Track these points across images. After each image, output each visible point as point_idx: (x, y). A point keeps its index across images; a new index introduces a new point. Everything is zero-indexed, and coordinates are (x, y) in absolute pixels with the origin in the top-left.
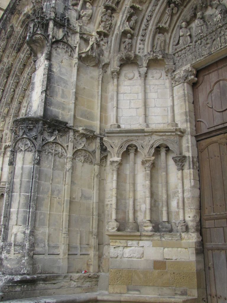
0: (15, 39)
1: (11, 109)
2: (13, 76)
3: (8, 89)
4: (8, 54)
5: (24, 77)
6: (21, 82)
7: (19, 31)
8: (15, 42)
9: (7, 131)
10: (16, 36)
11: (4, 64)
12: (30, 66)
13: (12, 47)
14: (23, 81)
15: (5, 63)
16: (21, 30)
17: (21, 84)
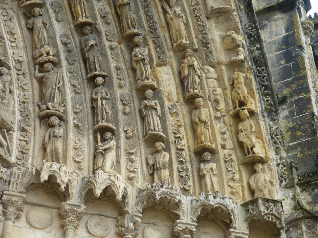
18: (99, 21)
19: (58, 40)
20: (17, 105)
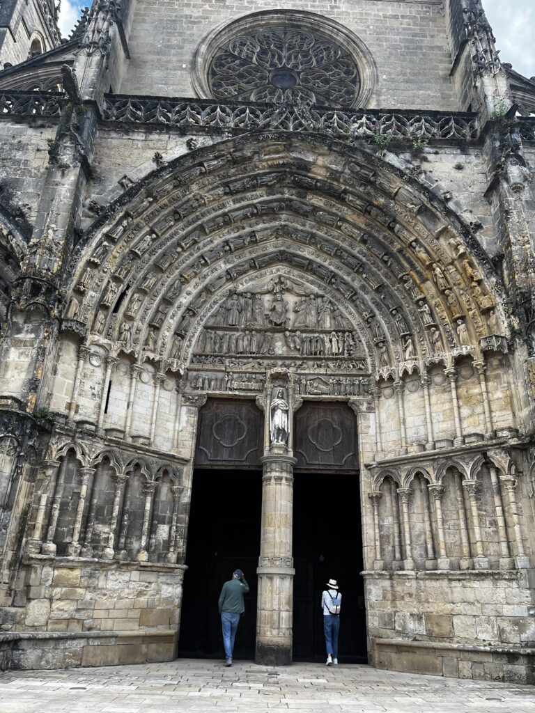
0: (240, 172)
1: (160, 283)
2: (189, 224)
3: (168, 240)
4: (207, 183)
5: (212, 241)
6: (201, 245)
7: (260, 167)
8: (236, 175)
9: (140, 324)
10: (247, 170)
11: (188, 193)
12: (238, 231)
13: (224, 177)
14: (204, 246)
15: (190, 193)
16: (264, 168)
17: (199, 249)
18: (385, 280)
19: (370, 303)
20: (365, 345)
